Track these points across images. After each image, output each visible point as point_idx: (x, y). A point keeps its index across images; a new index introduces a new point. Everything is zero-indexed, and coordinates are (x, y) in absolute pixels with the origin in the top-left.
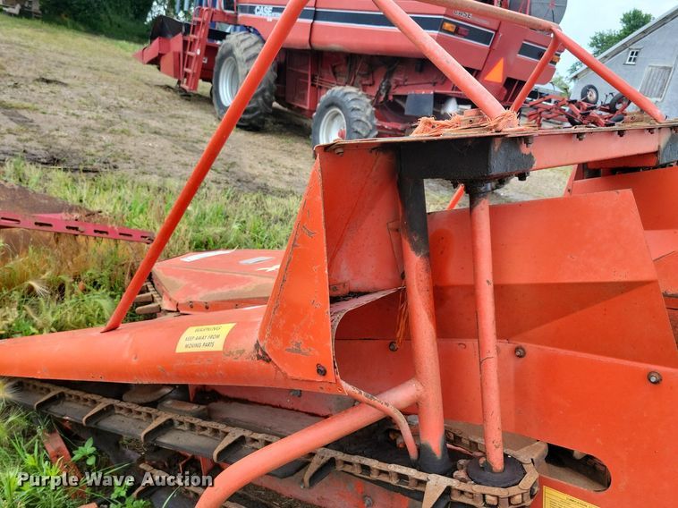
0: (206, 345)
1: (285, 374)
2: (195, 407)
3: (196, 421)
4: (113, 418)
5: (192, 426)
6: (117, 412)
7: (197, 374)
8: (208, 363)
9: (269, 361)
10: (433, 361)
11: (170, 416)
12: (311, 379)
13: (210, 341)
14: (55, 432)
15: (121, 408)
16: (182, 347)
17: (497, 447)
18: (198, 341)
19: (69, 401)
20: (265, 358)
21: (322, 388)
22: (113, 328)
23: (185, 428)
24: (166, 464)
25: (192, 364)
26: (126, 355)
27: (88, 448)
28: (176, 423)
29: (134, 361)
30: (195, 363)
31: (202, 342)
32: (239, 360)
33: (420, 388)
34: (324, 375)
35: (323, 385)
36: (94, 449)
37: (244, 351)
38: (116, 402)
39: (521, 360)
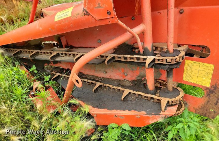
0: (65, 16)
1: (95, 19)
2: (66, 49)
3: (67, 53)
4: (39, 56)
5: (66, 54)
6: (40, 54)
7: (64, 28)
8: (67, 22)
9: (89, 15)
10: (149, 15)
11: (58, 52)
12: (105, 18)
13: (66, 14)
14: (22, 65)
15: (41, 53)
16: (56, 19)
17: (171, 44)
18: (62, 16)
19: (24, 53)
20: (87, 14)
21: (109, 22)
22: (32, 22)
23: (64, 55)
24: (60, 71)
25: (61, 24)
26: (38, 27)
27: (34, 68)
28: (60, 54)
29: (41, 29)
30: (62, 23)
31: (63, 15)
32: (78, 18)
33: (144, 26)
34: (110, 15)
35: (110, 20)
36: (36, 68)
37: (79, 13)
38: (39, 51)
39: (182, 14)
